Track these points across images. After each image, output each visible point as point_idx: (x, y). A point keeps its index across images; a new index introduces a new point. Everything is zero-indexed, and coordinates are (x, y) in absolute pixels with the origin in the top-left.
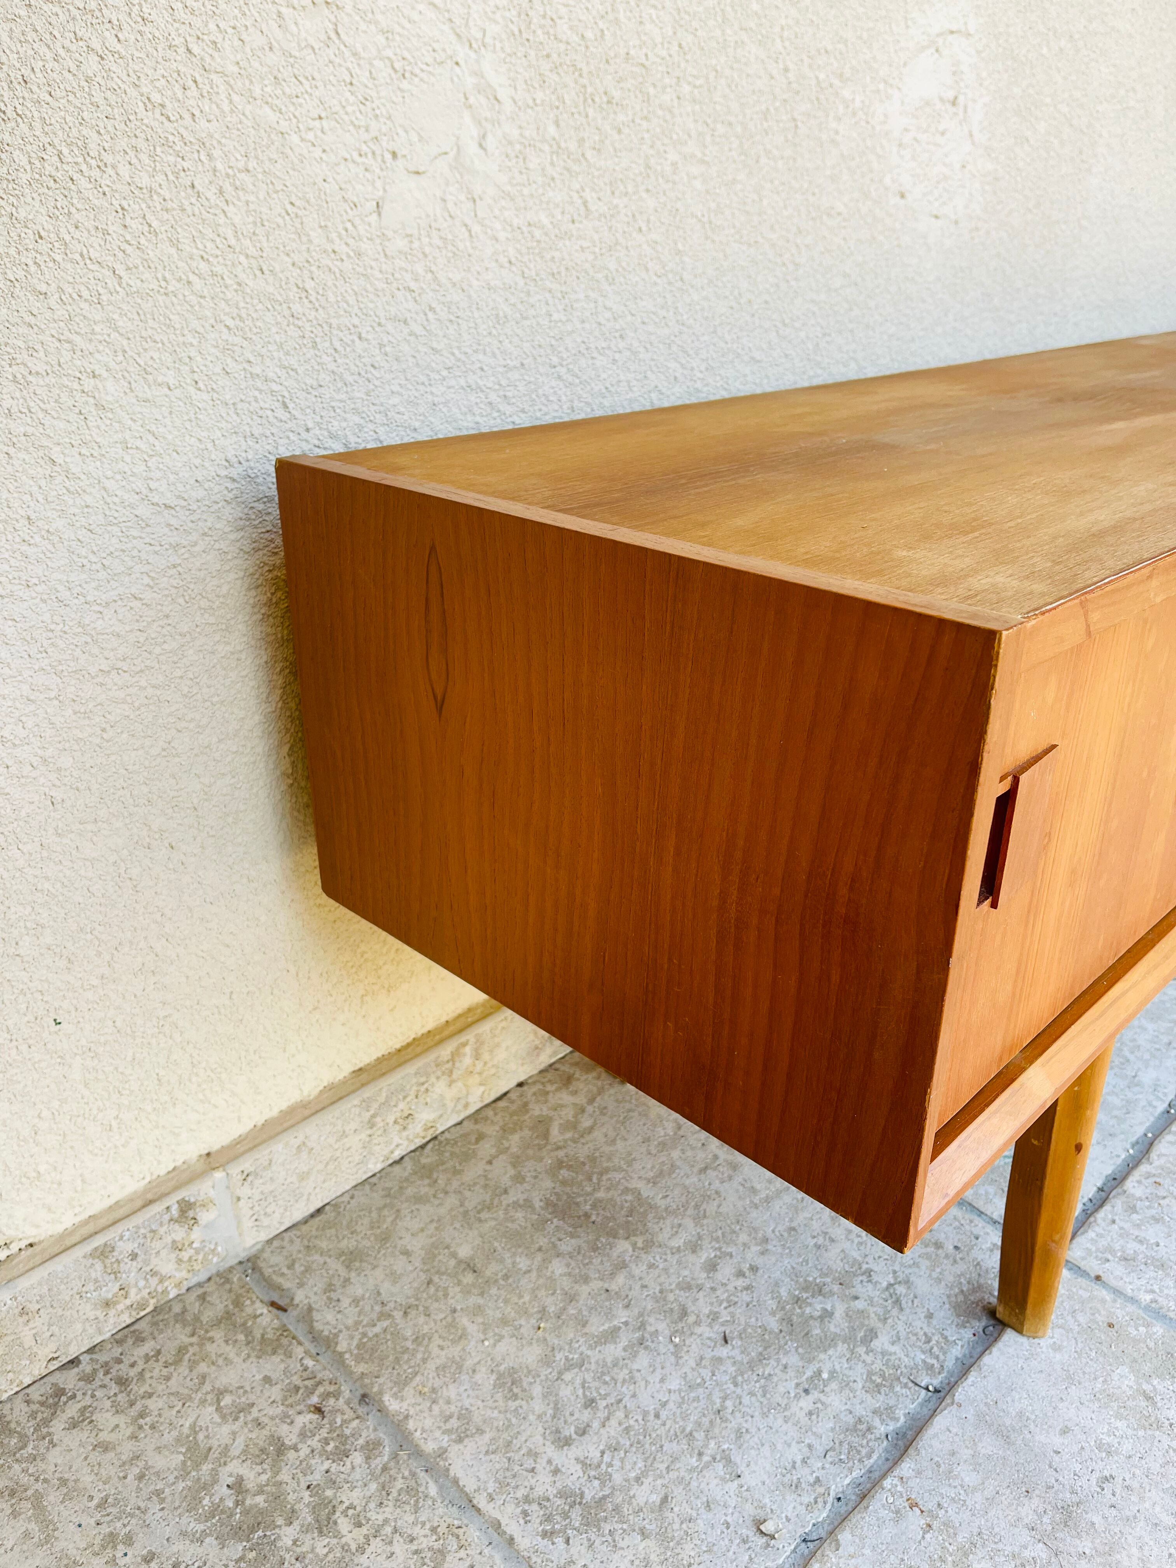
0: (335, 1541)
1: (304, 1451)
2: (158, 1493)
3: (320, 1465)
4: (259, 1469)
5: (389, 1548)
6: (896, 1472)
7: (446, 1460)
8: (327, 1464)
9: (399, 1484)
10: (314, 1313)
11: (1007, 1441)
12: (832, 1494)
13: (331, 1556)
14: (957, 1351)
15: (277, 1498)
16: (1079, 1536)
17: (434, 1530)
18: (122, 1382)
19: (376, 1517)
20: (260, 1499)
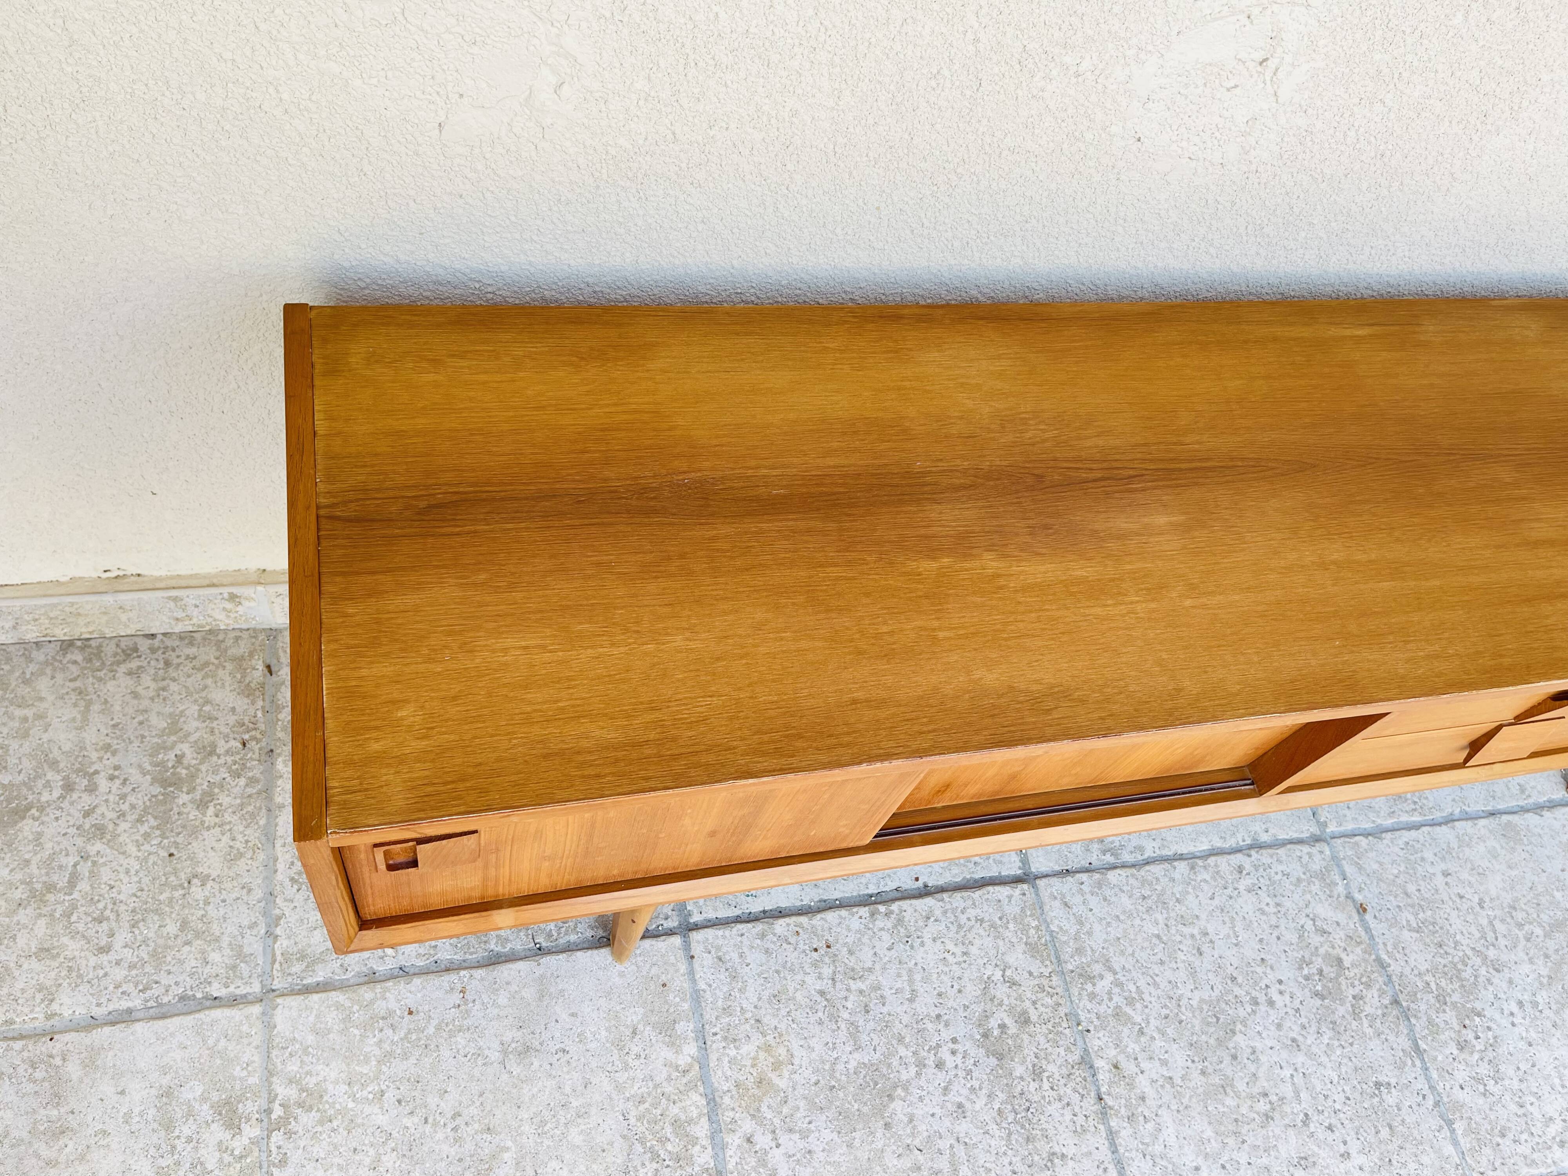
0: (200, 816)
1: (222, 761)
2: (143, 737)
3: (224, 773)
4: (195, 755)
5: (220, 836)
6: (473, 971)
7: (280, 811)
8: (226, 775)
9: (250, 808)
10: (283, 687)
11: (541, 998)
12: (436, 958)
13: (193, 822)
14: (573, 938)
15: (192, 777)
16: (519, 1064)
17: (247, 842)
18: (167, 664)
19: (227, 817)
20: (184, 772)
